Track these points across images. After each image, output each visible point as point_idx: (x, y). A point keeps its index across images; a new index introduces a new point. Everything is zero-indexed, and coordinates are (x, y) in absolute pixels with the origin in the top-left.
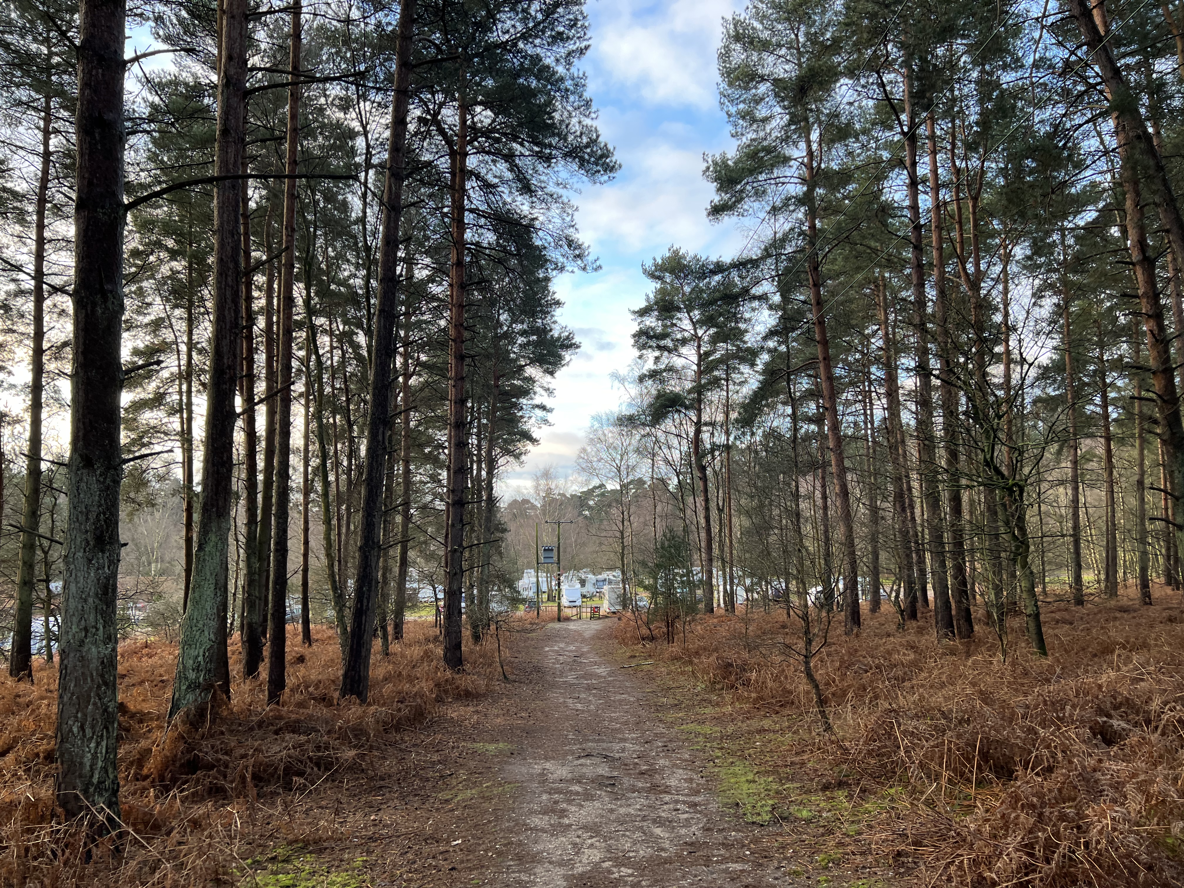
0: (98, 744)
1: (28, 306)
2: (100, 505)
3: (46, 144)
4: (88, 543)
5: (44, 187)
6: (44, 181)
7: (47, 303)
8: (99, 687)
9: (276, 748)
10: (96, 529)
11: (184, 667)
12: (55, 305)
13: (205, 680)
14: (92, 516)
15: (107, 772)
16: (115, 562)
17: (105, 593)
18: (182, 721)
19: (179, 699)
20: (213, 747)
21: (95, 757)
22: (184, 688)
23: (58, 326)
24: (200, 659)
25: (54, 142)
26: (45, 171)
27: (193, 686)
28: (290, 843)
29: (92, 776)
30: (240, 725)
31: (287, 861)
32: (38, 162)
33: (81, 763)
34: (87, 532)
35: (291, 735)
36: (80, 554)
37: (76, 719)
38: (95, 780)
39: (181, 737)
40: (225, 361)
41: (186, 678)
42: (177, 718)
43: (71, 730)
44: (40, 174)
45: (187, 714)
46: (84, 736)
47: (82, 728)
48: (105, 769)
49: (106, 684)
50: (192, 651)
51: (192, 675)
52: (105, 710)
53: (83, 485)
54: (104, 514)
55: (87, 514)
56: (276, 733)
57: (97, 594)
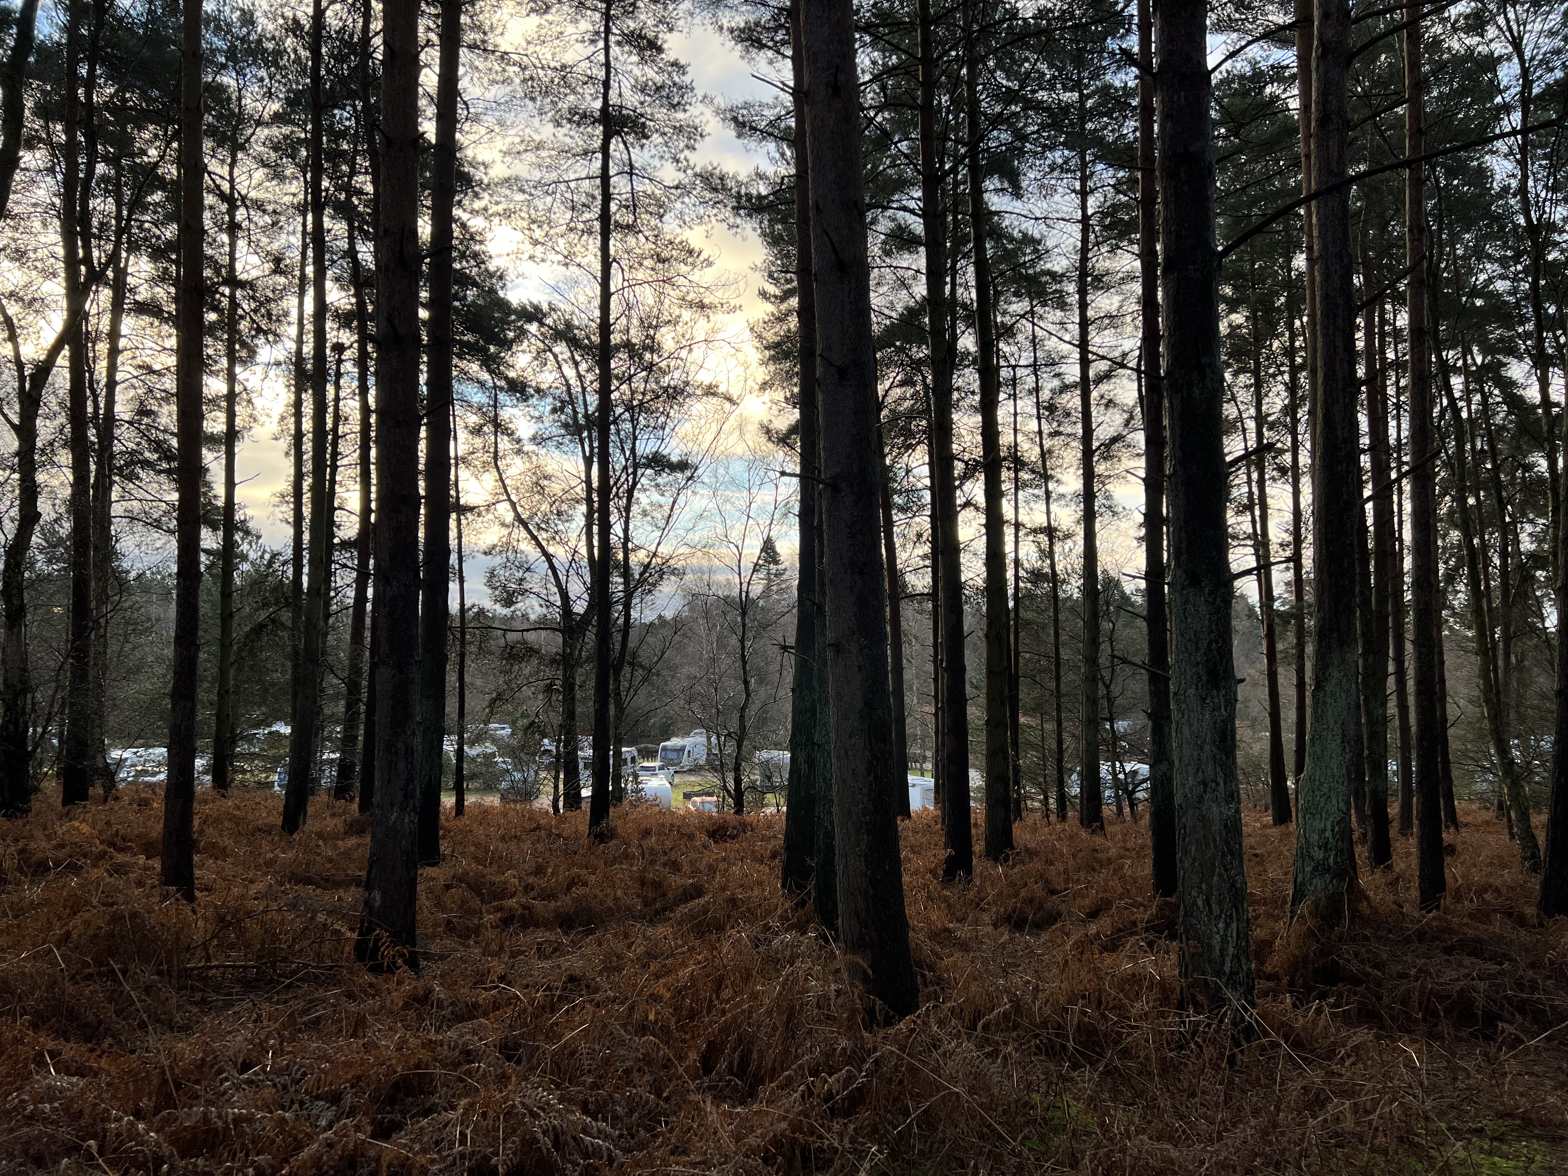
0: (1227, 925)
1: (1073, 401)
2: (1211, 632)
3: (1084, 208)
4: (1200, 677)
5: (1084, 259)
6: (1084, 251)
7: (1095, 394)
8: (1223, 855)
9: (1449, 974)
10: (1207, 661)
11: (1307, 842)
12: (1102, 397)
13: (1336, 862)
14: (1203, 645)
15: (1239, 962)
16: (1231, 701)
17: (1223, 740)
18: (1310, 913)
19: (1303, 883)
20: (1356, 955)
21: (1224, 940)
22: (1308, 869)
23: (1107, 419)
24: (1328, 834)
25: (1093, 203)
26: (1085, 240)
27: (1320, 869)
28: (1501, 1116)
29: (1223, 963)
30: (1390, 931)
31: (1501, 1139)
32: (1076, 230)
33: (1210, 945)
34: (1198, 664)
35: (1473, 960)
36: (1192, 691)
37: (1200, 891)
38: (1227, 968)
39: (1311, 933)
40: (1339, 433)
41: (1311, 858)
42: (1304, 908)
43: (1195, 903)
44: (1079, 244)
45: (1317, 903)
46: (1211, 912)
47: (1207, 901)
48: (1236, 957)
49: (1232, 853)
50: (1316, 822)
51: (1319, 854)
52: (1233, 885)
53: (1190, 607)
54: (1217, 642)
55: (1197, 643)
56: (1448, 951)
57: (1214, 741)
